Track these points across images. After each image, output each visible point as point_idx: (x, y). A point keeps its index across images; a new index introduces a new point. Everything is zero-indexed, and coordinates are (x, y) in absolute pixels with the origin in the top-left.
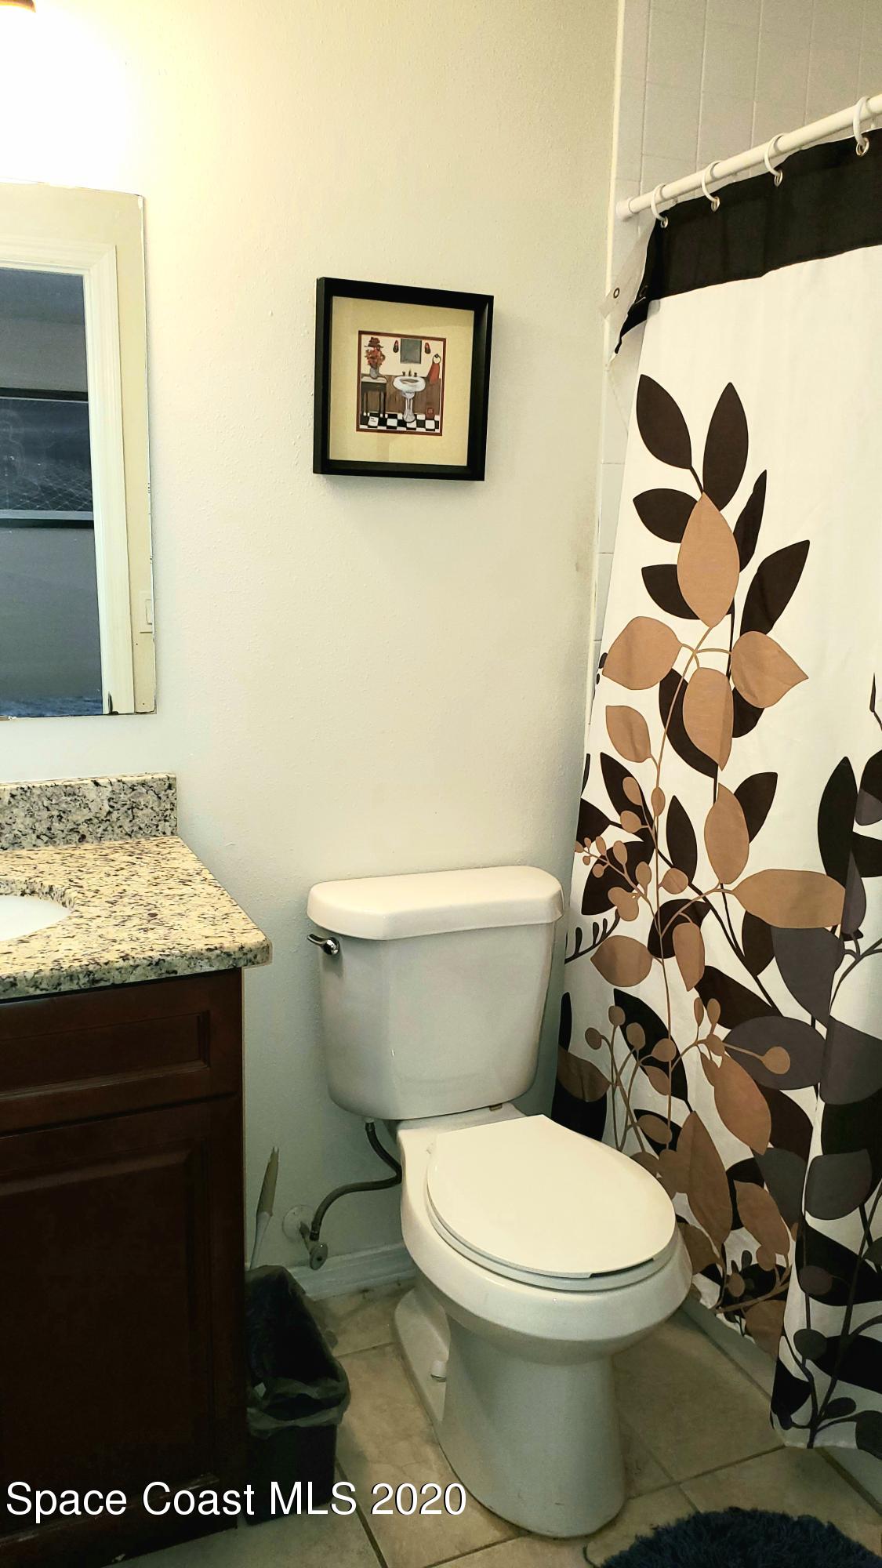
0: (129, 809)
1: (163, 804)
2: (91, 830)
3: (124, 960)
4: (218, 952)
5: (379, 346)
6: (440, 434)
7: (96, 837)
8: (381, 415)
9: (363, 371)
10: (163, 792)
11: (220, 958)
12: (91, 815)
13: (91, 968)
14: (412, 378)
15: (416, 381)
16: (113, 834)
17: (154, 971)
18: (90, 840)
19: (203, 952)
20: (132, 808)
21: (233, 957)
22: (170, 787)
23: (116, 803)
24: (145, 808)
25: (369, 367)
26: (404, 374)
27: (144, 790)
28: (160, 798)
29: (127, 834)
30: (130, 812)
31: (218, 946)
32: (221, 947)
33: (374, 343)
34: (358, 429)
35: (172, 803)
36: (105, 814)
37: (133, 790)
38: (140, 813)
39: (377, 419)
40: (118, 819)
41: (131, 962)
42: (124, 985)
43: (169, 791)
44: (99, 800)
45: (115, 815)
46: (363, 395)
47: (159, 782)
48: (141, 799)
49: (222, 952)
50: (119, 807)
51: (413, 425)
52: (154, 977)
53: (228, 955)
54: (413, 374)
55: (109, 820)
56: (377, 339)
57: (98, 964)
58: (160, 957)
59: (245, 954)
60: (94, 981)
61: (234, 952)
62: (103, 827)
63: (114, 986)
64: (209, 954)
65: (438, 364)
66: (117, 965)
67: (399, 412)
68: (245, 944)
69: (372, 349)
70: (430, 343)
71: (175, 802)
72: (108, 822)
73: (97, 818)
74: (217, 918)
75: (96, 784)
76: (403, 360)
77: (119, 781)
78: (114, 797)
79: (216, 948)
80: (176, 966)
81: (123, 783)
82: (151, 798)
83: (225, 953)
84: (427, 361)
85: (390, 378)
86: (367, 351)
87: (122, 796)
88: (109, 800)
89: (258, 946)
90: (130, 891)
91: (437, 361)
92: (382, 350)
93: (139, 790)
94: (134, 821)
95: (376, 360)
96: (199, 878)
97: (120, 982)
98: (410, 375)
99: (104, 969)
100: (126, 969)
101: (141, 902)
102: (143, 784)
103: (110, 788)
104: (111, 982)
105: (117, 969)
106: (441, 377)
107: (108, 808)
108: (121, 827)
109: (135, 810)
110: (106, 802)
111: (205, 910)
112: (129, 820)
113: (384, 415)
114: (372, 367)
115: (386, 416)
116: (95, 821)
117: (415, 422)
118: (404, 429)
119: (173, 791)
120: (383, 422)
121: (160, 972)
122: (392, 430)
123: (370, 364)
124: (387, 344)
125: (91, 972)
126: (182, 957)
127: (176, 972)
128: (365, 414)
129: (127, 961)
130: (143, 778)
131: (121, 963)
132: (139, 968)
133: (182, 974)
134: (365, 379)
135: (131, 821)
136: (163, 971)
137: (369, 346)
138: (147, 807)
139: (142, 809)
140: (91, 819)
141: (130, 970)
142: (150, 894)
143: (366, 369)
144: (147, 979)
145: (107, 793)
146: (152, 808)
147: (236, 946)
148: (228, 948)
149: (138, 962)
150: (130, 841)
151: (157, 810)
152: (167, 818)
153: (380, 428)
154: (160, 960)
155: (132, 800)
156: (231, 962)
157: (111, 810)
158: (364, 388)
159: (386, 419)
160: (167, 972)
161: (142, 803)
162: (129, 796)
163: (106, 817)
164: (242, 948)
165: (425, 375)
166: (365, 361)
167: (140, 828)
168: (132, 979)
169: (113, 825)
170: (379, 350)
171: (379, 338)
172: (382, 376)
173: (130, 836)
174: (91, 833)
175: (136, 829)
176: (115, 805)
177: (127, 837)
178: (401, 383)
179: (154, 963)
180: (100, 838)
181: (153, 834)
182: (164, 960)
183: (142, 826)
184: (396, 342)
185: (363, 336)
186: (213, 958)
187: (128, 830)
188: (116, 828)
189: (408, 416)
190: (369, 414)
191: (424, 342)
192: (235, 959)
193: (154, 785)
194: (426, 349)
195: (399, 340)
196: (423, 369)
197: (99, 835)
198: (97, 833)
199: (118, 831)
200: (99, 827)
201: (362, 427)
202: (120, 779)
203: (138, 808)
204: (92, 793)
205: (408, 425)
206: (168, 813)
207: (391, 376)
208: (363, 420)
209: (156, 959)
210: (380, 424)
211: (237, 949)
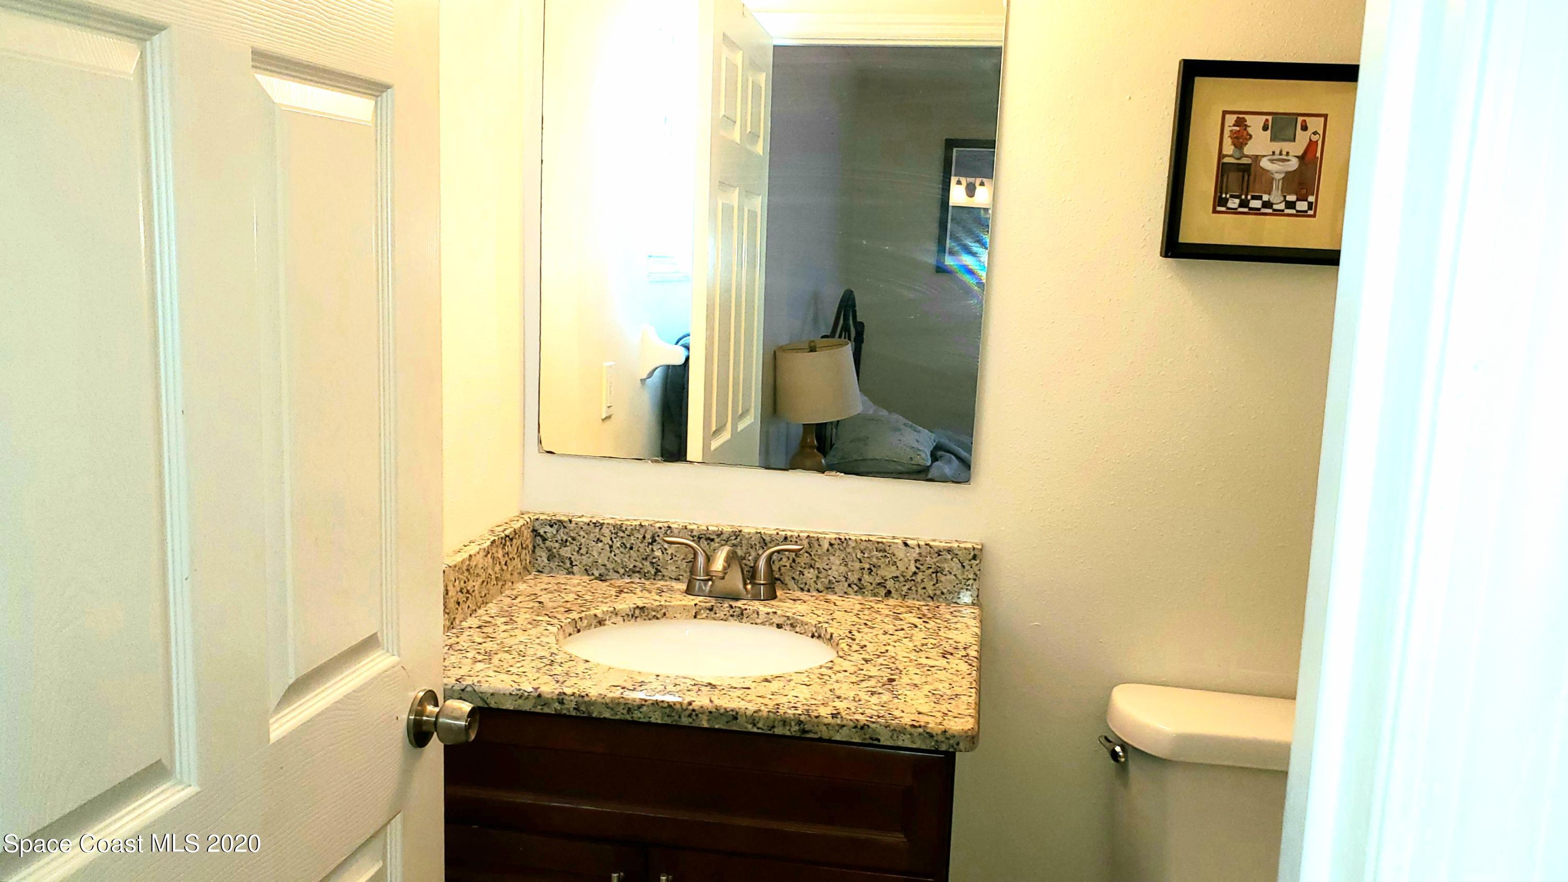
0: (933, 573)
1: (966, 573)
2: (897, 587)
3: (833, 717)
4: (921, 730)
5: (1246, 126)
6: (1314, 216)
7: (901, 595)
8: (1243, 197)
9: (1224, 152)
10: (967, 562)
11: (922, 737)
12: (898, 573)
13: (802, 718)
14: (1284, 157)
15: (1289, 160)
16: (917, 594)
17: (858, 733)
18: (895, 596)
19: (907, 727)
20: (937, 572)
21: (935, 738)
22: (974, 557)
23: (922, 565)
24: (948, 574)
25: (1233, 147)
26: (1274, 153)
27: (949, 557)
28: (964, 567)
29: (929, 596)
30: (934, 575)
31: (922, 724)
32: (925, 726)
33: (1240, 123)
34: (1215, 211)
35: (975, 574)
36: (911, 574)
37: (939, 555)
38: (943, 578)
39: (1237, 201)
40: (922, 581)
41: (839, 721)
42: (830, 741)
43: (973, 561)
44: (906, 560)
45: (919, 577)
46: (1222, 175)
47: (964, 551)
48: (946, 565)
49: (924, 731)
50: (924, 569)
51: (1282, 206)
52: (857, 740)
53: (931, 736)
54: (1284, 153)
55: (914, 580)
56: (1244, 118)
57: (809, 716)
58: (866, 722)
59: (947, 738)
60: (804, 731)
61: (937, 734)
62: (907, 587)
63: (820, 739)
64: (913, 730)
65: (1317, 141)
66: (826, 721)
67: (1265, 193)
68: (949, 729)
69: (1237, 128)
70: (1308, 119)
71: (978, 573)
72: (912, 582)
73: (904, 576)
74: (945, 697)
75: (906, 544)
76: (1273, 139)
77: (926, 545)
78: (921, 559)
79: (920, 726)
80: (879, 734)
81: (931, 547)
82: (955, 565)
83: (927, 733)
84: (1302, 139)
85: (1257, 158)
86: (1231, 131)
87: (928, 558)
88: (916, 561)
89: (963, 734)
90: (891, 653)
91: (1314, 138)
92: (1249, 129)
93: (945, 556)
94: (937, 585)
95: (1241, 139)
96: (963, 653)
97: (828, 738)
98: (1281, 154)
99: (814, 722)
100: (833, 727)
101: (892, 665)
102: (949, 551)
103: (917, 550)
104: (819, 736)
105: (825, 725)
106: (1318, 155)
107: (914, 569)
108: (924, 588)
109: (939, 574)
110: (913, 562)
111: (940, 686)
112: (932, 583)
113: (1246, 197)
114: (1236, 147)
115: (1249, 197)
116: (901, 579)
117: (1284, 203)
118: (1270, 211)
119: (977, 562)
120: (1245, 204)
121: (864, 736)
122: (1256, 211)
123: (1234, 144)
124: (1255, 124)
125: (802, 722)
126: (886, 727)
127: (879, 740)
128: (1224, 196)
129: (835, 719)
130: (949, 545)
131: (830, 720)
132: (845, 728)
133: (884, 744)
134: (1226, 160)
135: (934, 585)
136: (867, 737)
137: (1234, 125)
138: (951, 573)
139: (946, 575)
140: (897, 577)
141: (837, 728)
142: (905, 660)
143: (1229, 149)
144: (851, 740)
145: (914, 554)
146: (955, 575)
147: (940, 729)
148: (932, 728)
149: (845, 722)
150: (931, 603)
151: (960, 578)
152: (969, 587)
153: (1241, 210)
154: (865, 725)
155: (937, 564)
156: (933, 744)
157: (917, 571)
158: (1223, 169)
159: (1249, 201)
160: (871, 738)
161: (947, 569)
162: (935, 560)
163: (911, 577)
164: (945, 731)
165: (1300, 154)
166: (1227, 141)
167: (943, 593)
168: (838, 737)
169: (918, 585)
170: (1245, 129)
171: (1247, 117)
172: (1247, 156)
173: (932, 598)
174: (897, 590)
175: (938, 592)
176: (921, 567)
177: (929, 599)
178: (1269, 163)
179: (859, 727)
180: (905, 596)
181: (954, 601)
182: (868, 726)
183: (945, 591)
184: (1267, 120)
185: (1227, 116)
186: (915, 734)
187: (931, 593)
188: (919, 589)
189: (1276, 197)
190: (1228, 196)
191: (1300, 119)
192: (937, 741)
193: (959, 553)
194: (1302, 126)
195: (1270, 118)
196: (1298, 147)
197: (903, 593)
198: (902, 591)
199: (921, 591)
200: (905, 585)
201: (1219, 209)
202: (927, 543)
203: (942, 573)
204: (901, 553)
205: (1275, 207)
206: (970, 582)
207: (1257, 156)
208: (1220, 201)
209: (862, 723)
210: (1241, 206)
211: (939, 732)
